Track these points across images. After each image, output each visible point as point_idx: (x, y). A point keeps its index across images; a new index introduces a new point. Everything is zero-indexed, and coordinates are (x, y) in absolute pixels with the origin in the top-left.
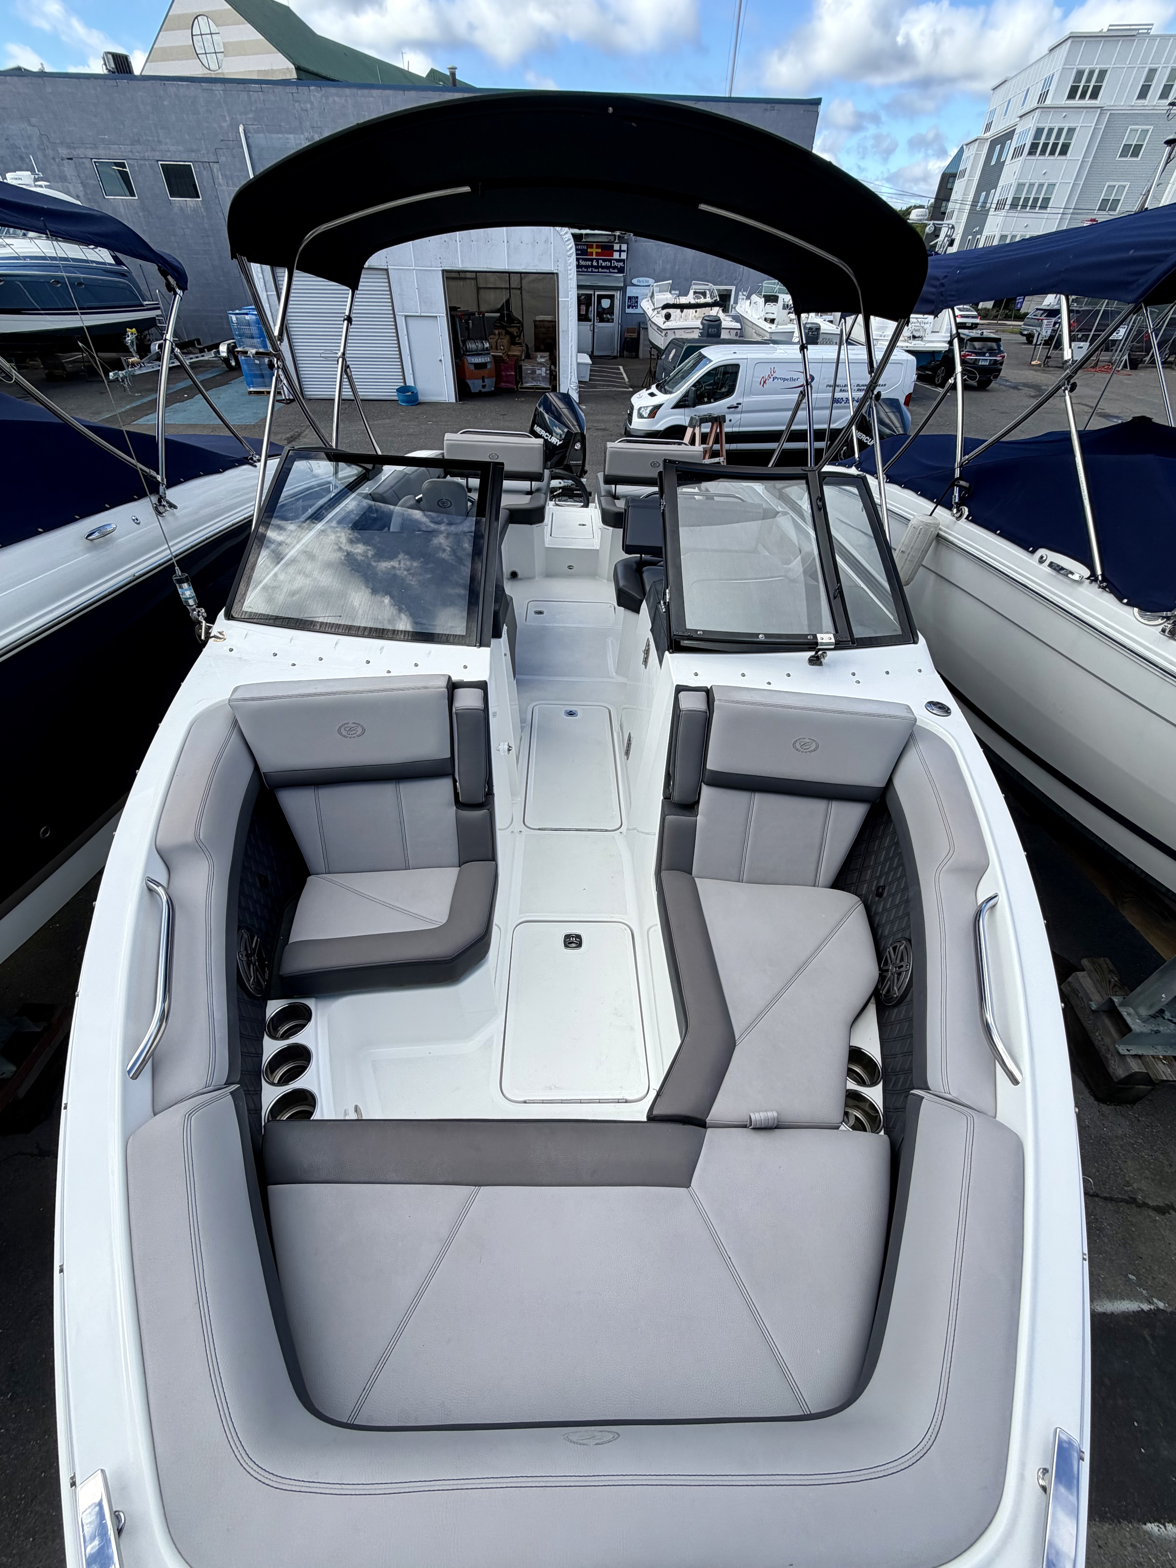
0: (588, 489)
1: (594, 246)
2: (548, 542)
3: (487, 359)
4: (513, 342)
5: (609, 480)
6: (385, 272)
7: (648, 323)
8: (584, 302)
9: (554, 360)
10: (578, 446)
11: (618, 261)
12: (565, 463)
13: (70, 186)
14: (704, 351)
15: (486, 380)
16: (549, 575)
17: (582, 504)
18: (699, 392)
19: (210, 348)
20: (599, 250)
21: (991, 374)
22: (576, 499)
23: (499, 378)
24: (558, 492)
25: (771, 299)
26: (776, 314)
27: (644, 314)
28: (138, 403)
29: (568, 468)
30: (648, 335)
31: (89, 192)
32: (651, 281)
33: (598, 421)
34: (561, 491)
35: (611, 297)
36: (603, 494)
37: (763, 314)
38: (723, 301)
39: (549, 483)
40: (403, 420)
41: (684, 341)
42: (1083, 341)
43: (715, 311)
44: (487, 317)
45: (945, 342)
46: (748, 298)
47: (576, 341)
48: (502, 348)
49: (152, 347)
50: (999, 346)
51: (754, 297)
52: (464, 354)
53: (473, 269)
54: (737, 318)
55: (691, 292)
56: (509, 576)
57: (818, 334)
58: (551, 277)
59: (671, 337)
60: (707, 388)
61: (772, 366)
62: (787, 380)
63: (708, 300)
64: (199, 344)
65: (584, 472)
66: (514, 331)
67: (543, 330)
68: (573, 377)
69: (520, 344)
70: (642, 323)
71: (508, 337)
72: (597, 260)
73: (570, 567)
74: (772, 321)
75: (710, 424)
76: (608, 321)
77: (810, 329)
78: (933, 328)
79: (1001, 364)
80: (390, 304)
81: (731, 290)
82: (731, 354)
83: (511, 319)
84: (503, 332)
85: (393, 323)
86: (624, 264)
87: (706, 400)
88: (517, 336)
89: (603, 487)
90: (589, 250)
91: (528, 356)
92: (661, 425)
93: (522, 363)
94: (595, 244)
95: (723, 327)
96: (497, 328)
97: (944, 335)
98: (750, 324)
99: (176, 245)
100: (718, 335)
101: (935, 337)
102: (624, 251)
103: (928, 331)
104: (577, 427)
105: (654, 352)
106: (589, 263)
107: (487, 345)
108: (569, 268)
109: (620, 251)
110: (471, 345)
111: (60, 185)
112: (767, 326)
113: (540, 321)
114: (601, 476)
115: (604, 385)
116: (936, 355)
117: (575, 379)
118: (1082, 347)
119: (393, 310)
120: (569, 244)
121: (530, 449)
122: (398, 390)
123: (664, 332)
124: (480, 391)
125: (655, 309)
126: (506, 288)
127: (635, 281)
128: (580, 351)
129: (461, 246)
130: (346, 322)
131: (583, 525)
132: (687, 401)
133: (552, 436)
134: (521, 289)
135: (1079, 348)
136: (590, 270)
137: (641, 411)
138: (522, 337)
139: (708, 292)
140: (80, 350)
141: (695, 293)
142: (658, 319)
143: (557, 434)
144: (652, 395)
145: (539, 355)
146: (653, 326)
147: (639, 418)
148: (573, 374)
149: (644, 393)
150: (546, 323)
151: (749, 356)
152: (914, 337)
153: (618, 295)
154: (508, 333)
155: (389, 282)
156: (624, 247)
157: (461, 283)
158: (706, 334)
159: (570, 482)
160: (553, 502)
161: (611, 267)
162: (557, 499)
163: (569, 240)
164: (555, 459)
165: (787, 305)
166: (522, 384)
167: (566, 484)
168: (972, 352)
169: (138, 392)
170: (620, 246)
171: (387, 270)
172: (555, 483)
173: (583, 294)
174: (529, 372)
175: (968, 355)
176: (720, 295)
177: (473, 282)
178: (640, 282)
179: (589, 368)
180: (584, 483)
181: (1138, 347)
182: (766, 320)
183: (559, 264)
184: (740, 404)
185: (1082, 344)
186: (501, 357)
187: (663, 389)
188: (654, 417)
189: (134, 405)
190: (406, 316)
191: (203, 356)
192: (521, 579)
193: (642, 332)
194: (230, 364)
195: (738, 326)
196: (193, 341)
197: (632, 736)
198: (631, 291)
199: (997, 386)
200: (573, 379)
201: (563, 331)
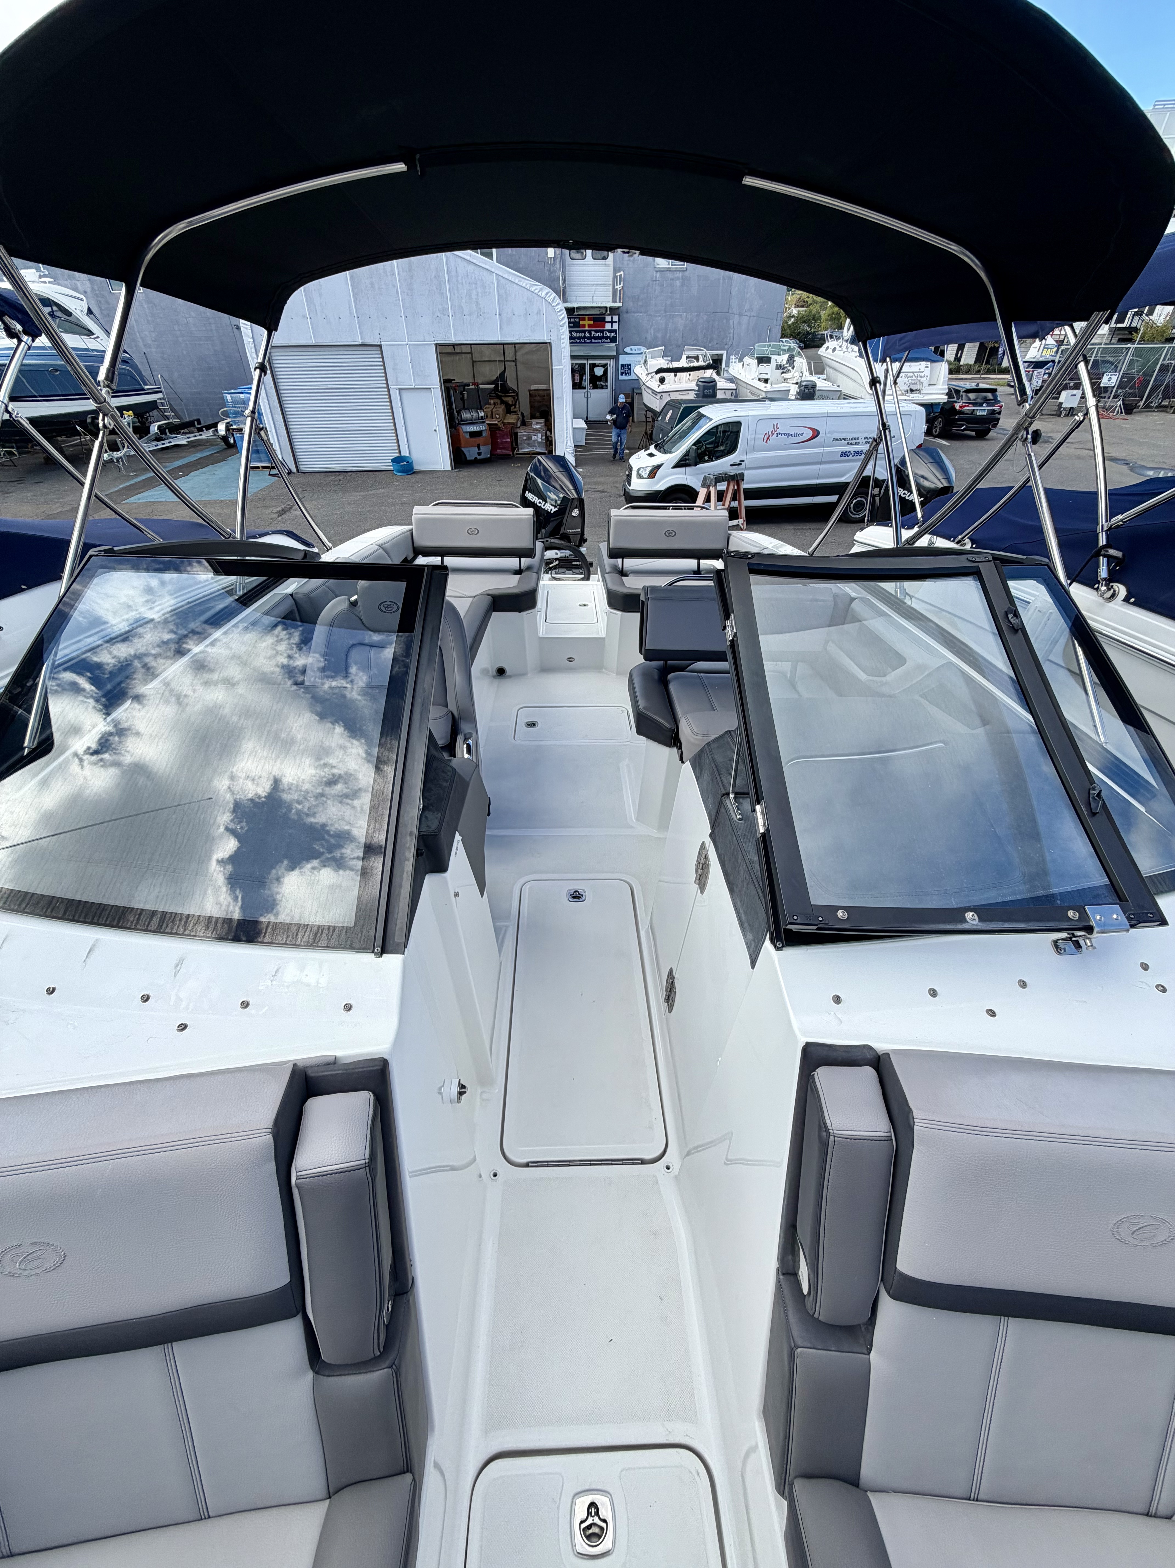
0: (589, 560)
1: (587, 319)
2: (542, 630)
3: (482, 427)
4: (508, 411)
5: (614, 554)
6: (378, 348)
7: (643, 388)
8: (577, 371)
9: (549, 427)
10: (576, 513)
11: (610, 331)
12: (561, 532)
13: (78, 284)
14: (701, 410)
15: (481, 447)
16: (545, 669)
17: (582, 576)
18: (699, 451)
19: (208, 428)
20: (591, 322)
21: (990, 423)
22: (575, 570)
23: (495, 446)
24: (554, 564)
25: (763, 360)
26: (769, 375)
27: (638, 380)
28: (132, 482)
29: (566, 537)
30: (642, 399)
31: (96, 287)
32: (643, 349)
33: (596, 483)
34: (557, 562)
35: (605, 366)
36: (608, 570)
37: (756, 375)
38: (716, 364)
39: (543, 555)
40: (397, 490)
41: (680, 402)
42: (1076, 389)
43: (709, 373)
44: (482, 389)
45: (943, 394)
46: (741, 360)
47: (571, 406)
48: (498, 416)
49: (152, 428)
50: (995, 397)
51: (747, 360)
52: (459, 424)
53: (467, 342)
54: (732, 380)
55: (684, 357)
56: (495, 673)
57: (814, 391)
58: (544, 347)
59: (666, 399)
60: (708, 446)
61: (775, 422)
62: (791, 435)
63: (701, 363)
64: (199, 423)
65: (583, 540)
66: (509, 400)
67: (538, 398)
68: (569, 442)
69: (515, 412)
70: (635, 390)
71: (503, 406)
72: (590, 332)
73: (570, 659)
74: (766, 381)
75: (726, 483)
76: (602, 388)
77: (806, 386)
78: (930, 381)
79: (999, 413)
80: (384, 378)
81: (722, 355)
82: (731, 412)
83: (505, 389)
84: (498, 401)
85: (387, 397)
86: (616, 334)
87: (706, 458)
88: (512, 405)
89: (608, 562)
90: (582, 322)
91: (524, 424)
92: (661, 484)
93: (518, 430)
94: (587, 317)
95: (718, 388)
96: (491, 398)
97: (941, 387)
98: (745, 385)
99: (178, 333)
100: (714, 395)
101: (932, 390)
102: (616, 322)
103: (926, 384)
104: (573, 492)
105: (649, 414)
106: (582, 335)
107: (482, 414)
108: (562, 337)
109: (612, 322)
110: (466, 415)
111: (68, 282)
112: (761, 386)
113: (534, 390)
114: (604, 548)
115: (600, 448)
116: (934, 407)
117: (571, 444)
118: (1075, 395)
119: (387, 383)
120: (561, 315)
121: (517, 521)
122: (394, 461)
123: (659, 395)
124: (476, 458)
125: (649, 374)
126: (501, 361)
127: (627, 350)
128: (575, 416)
129: (453, 320)
130: (258, 371)
131: (585, 605)
132: (688, 459)
133: (546, 502)
134: (515, 361)
135: (1072, 395)
136: (582, 341)
137: (640, 472)
138: (517, 406)
139: (700, 356)
140: (78, 434)
141: (688, 357)
142: (654, 384)
143: (552, 500)
144: (651, 455)
145: (534, 421)
146: (647, 389)
147: (638, 478)
148: (568, 438)
149: (643, 453)
150: (541, 392)
151: (751, 413)
152: (912, 391)
153: (610, 363)
154: (503, 402)
155: (383, 357)
156: (616, 318)
157: (457, 357)
158: (701, 395)
159: (566, 553)
160: (549, 575)
161: (603, 337)
162: (553, 572)
163: (561, 310)
164: (550, 527)
165: (780, 366)
166: (518, 450)
167: (563, 555)
168: (970, 403)
169: (133, 472)
170: (612, 318)
171: (380, 346)
172: (550, 554)
173: (576, 364)
174: (525, 438)
175: (965, 406)
176: (713, 360)
177: (469, 356)
178: (632, 350)
179: (585, 433)
180: (584, 553)
181: (1130, 394)
182: (759, 380)
183: (551, 333)
184: (743, 461)
185: (1075, 392)
186: (496, 425)
187: (662, 450)
188: (654, 477)
189: (128, 484)
190: (400, 389)
191: (201, 435)
192: (510, 677)
193: (636, 397)
194: (229, 442)
195: (733, 386)
196: (193, 421)
197: (676, 975)
198: (624, 359)
199: (995, 434)
200: (569, 443)
201: (557, 398)
